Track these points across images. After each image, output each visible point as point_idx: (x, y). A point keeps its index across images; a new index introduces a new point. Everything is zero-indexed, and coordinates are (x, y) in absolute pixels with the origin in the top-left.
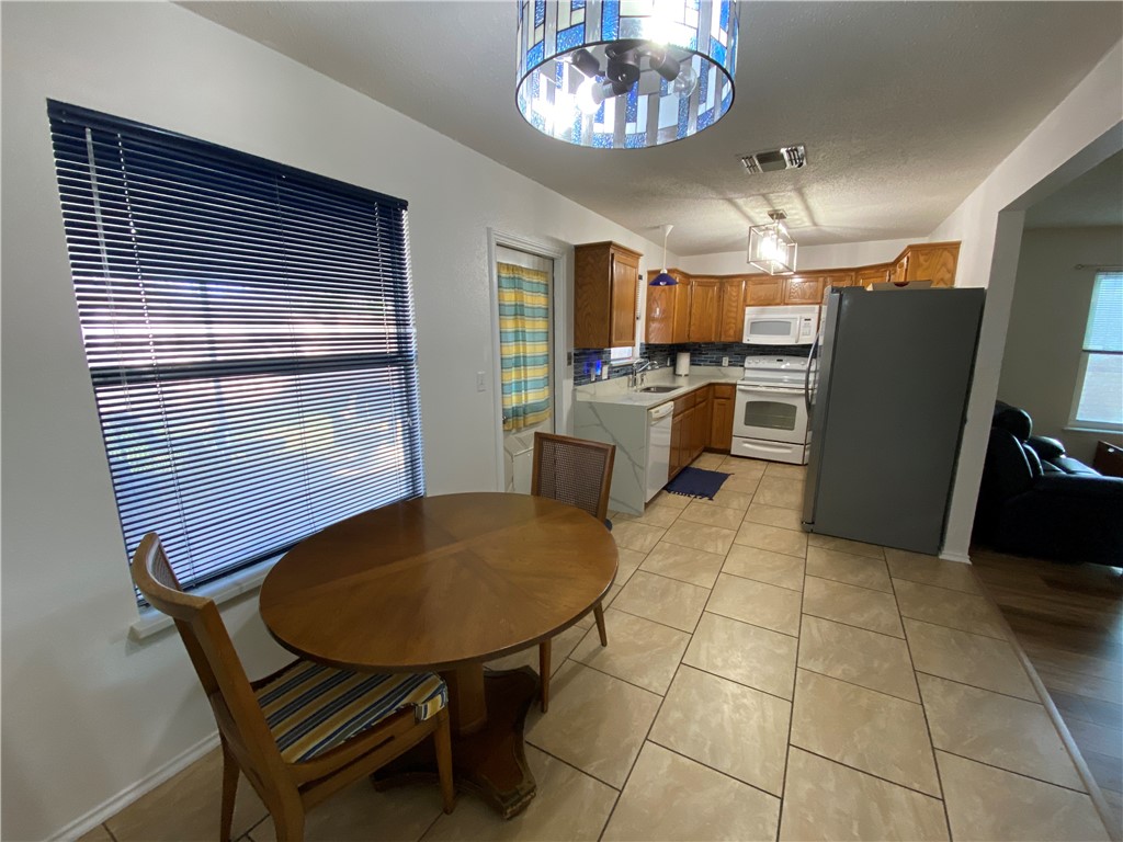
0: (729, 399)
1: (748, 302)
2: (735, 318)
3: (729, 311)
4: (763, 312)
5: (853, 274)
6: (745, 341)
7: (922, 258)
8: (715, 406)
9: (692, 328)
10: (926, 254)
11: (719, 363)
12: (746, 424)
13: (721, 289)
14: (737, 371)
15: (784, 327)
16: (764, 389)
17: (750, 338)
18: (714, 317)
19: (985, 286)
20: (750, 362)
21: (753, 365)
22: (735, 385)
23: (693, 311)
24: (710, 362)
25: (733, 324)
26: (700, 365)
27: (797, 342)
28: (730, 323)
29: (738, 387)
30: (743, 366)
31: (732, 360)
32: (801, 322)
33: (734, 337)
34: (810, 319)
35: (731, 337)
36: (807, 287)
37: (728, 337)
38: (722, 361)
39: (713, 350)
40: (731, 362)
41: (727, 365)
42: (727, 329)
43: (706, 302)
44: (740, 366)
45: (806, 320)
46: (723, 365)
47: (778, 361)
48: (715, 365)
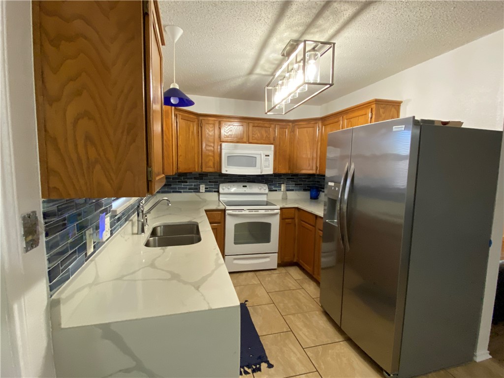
0: (219, 223)
1: (223, 138)
2: (214, 152)
3: (207, 145)
4: (236, 148)
5: (290, 124)
6: (224, 172)
7: (381, 111)
9: (180, 159)
10: (383, 108)
11: (197, 190)
12: (235, 243)
13: (200, 126)
14: (213, 196)
15: (251, 161)
16: (247, 212)
17: (227, 170)
18: (196, 151)
19: (501, 130)
20: (224, 188)
21: (226, 191)
22: (224, 211)
23: (179, 143)
24: (189, 189)
25: (212, 156)
26: (180, 192)
27: (261, 173)
28: (209, 155)
29: (227, 212)
30: (218, 192)
31: (208, 187)
32: (263, 157)
33: (214, 167)
34: (269, 156)
35: (211, 168)
36: (263, 131)
37: (209, 167)
38: (199, 188)
39: (192, 178)
40: (207, 188)
41: (204, 191)
42: (207, 160)
43: (189, 135)
44: (215, 192)
45: (266, 156)
46: (201, 191)
47: (244, 186)
48: (194, 192)
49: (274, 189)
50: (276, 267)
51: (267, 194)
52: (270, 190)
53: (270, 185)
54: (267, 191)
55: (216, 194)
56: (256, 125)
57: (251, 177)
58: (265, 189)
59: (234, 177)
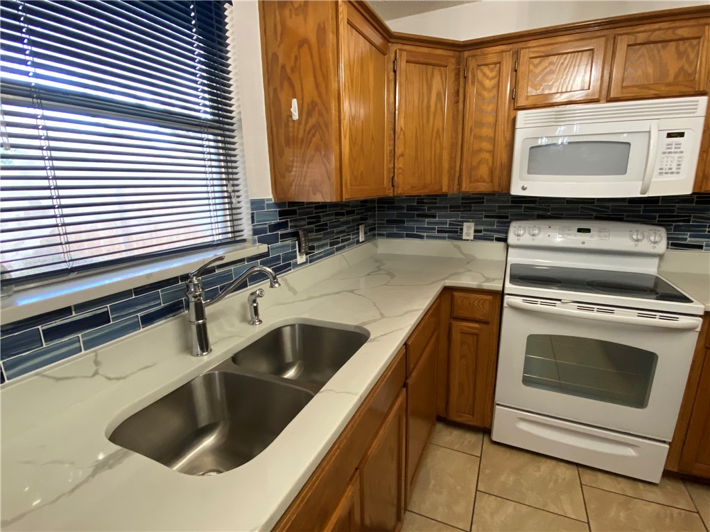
0: (487, 323)
2: (493, 140)
3: (479, 124)
4: (559, 120)
6: (516, 190)
8: (456, 336)
9: (400, 164)
11: (456, 234)
12: (526, 381)
13: (461, 76)
14: (492, 250)
17: (525, 184)
18: (446, 139)
20: (520, 233)
21: (526, 239)
22: (500, 294)
23: (401, 123)
24: (439, 232)
25: (488, 151)
26: (421, 237)
27: (643, 192)
28: (481, 150)
29: (508, 300)
30: (505, 240)
31: (482, 228)
32: (658, 140)
33: (492, 181)
34: (682, 135)
35: (484, 181)
36: (668, 54)
37: (477, 181)
38: (462, 229)
39: (445, 208)
40: (480, 231)
41: (472, 238)
42: (474, 164)
43: (429, 101)
44: (498, 240)
45: (670, 135)
46: (464, 238)
47: (580, 230)
48: (449, 238)
49: (690, 240)
50: (656, 477)
51: (661, 256)
52: (675, 244)
53: (677, 229)
54: (662, 247)
55: (502, 244)
56: (641, 37)
57: (610, 205)
58: (655, 242)
59: (553, 206)
